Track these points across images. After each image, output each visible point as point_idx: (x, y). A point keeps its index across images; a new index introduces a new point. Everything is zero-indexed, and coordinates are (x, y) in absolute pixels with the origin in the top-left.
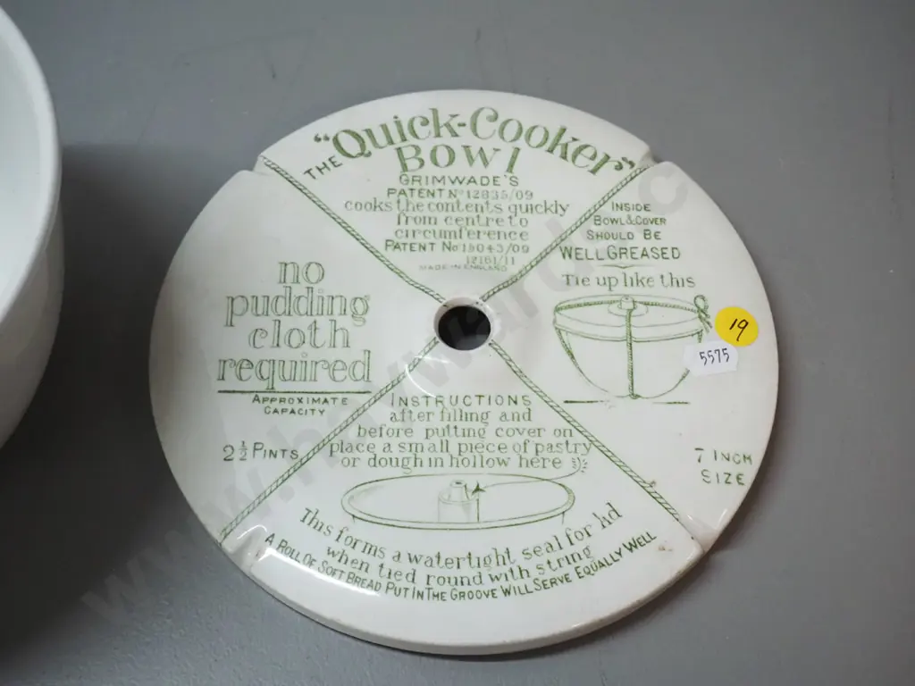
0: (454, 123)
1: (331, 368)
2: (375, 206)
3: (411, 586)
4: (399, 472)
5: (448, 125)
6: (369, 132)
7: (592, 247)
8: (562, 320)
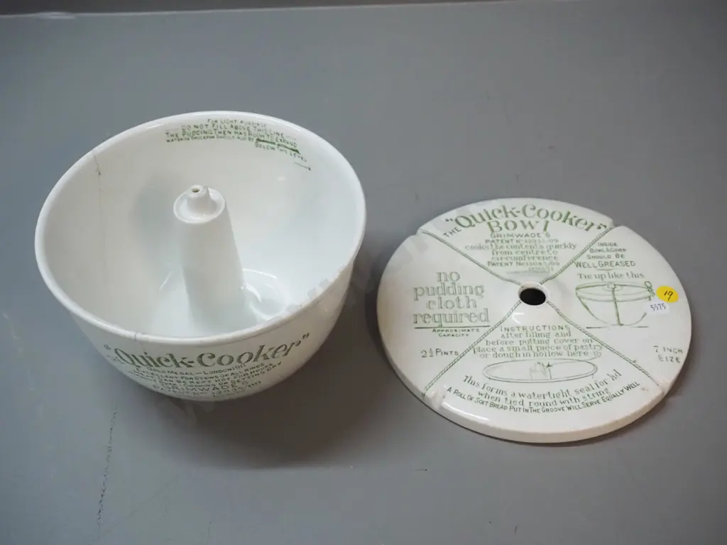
0: (514, 211)
1: (469, 316)
2: (480, 248)
3: (522, 407)
4: (509, 359)
5: (511, 212)
6: (473, 217)
7: (591, 262)
8: (580, 293)
